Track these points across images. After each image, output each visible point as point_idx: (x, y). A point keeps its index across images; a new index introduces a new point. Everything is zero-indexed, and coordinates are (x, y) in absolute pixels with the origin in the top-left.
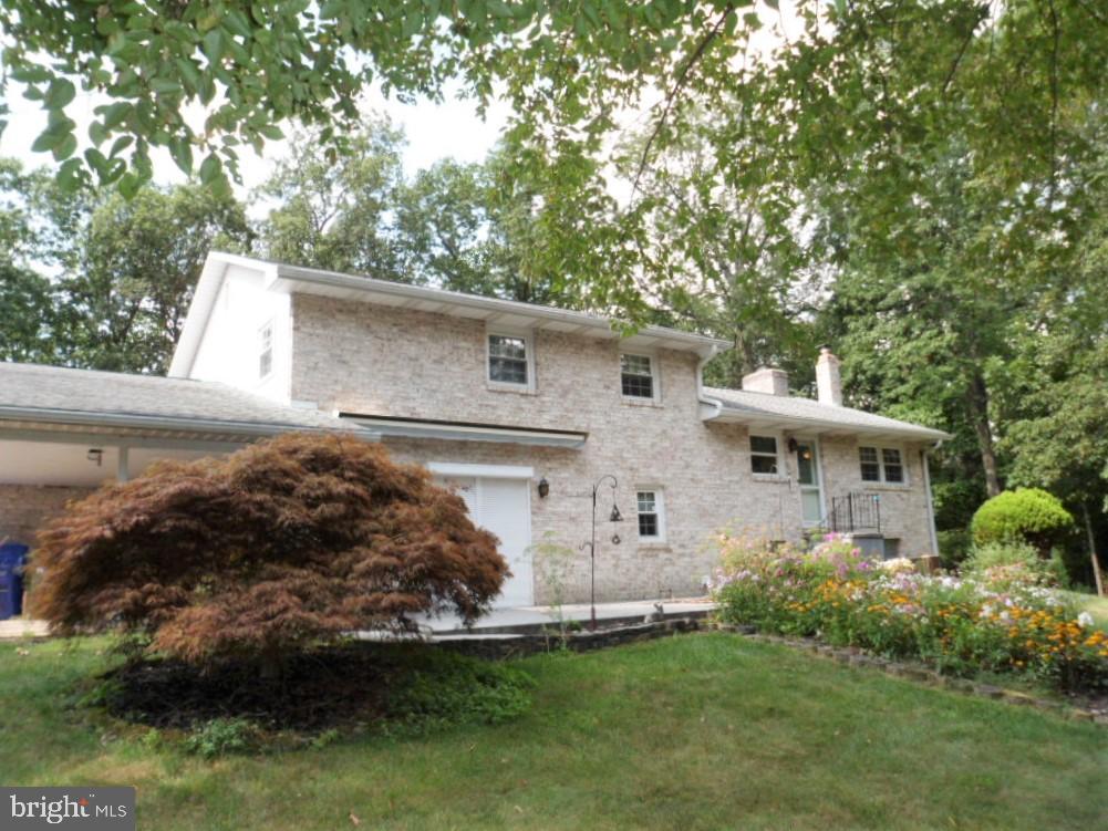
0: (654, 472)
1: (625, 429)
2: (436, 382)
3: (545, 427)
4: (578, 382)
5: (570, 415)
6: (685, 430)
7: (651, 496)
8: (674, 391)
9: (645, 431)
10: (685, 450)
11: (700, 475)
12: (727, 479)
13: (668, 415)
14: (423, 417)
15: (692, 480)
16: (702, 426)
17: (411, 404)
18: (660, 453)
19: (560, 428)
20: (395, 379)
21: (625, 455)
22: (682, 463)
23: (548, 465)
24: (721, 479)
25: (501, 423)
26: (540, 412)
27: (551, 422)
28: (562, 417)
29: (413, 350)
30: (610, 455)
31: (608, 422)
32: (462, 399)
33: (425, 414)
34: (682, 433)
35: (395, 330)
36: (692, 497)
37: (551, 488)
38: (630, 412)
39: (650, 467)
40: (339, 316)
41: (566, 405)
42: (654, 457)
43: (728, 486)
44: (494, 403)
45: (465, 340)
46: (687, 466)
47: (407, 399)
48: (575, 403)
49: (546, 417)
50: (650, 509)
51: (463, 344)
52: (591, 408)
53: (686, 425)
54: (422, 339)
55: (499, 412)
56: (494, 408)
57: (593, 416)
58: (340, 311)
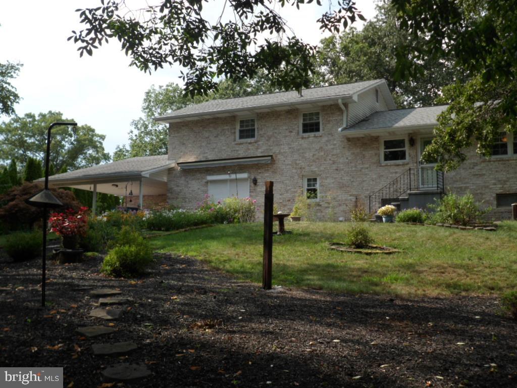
0: (314, 168)
1: (299, 150)
2: (215, 145)
3: (259, 155)
4: (276, 133)
5: (271, 148)
6: (335, 145)
7: (315, 180)
8: (329, 126)
9: (310, 149)
10: (333, 155)
11: (341, 166)
12: (359, 167)
13: (324, 139)
14: (210, 159)
15: (337, 170)
16: (346, 141)
17: (206, 155)
18: (317, 159)
19: (266, 155)
20: (201, 147)
21: (298, 162)
22: (331, 162)
23: (259, 171)
24: (356, 167)
25: (240, 157)
26: (257, 149)
27: (262, 152)
28: (267, 149)
29: (207, 135)
30: (290, 163)
31: (290, 148)
32: (225, 149)
33: (210, 158)
34: (332, 147)
35: (201, 128)
36: (335, 178)
37: (258, 181)
38: (302, 142)
39: (312, 165)
40: (183, 128)
41: (269, 144)
42: (314, 161)
43: (361, 171)
44: (237, 149)
45: (227, 126)
46: (334, 163)
47: (205, 153)
48: (273, 142)
49: (260, 150)
50: (314, 186)
51: (227, 128)
52: (281, 143)
53: (335, 142)
54: (211, 129)
55: (239, 152)
56: (237, 151)
57: (282, 147)
58: (183, 126)
